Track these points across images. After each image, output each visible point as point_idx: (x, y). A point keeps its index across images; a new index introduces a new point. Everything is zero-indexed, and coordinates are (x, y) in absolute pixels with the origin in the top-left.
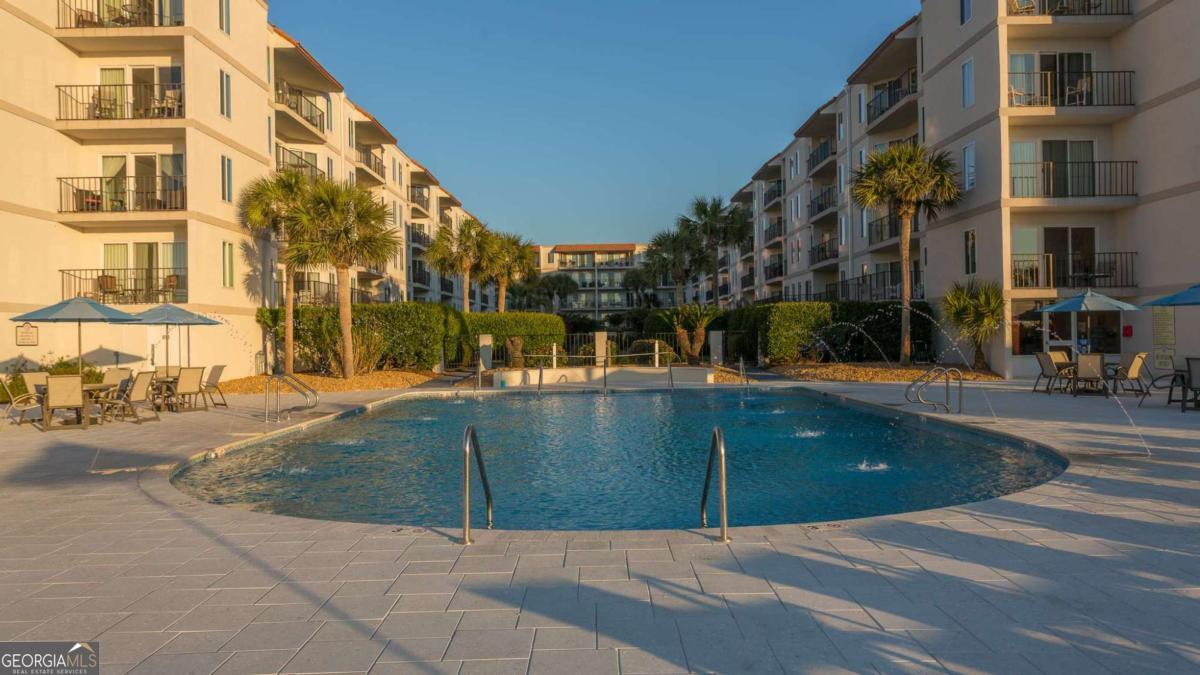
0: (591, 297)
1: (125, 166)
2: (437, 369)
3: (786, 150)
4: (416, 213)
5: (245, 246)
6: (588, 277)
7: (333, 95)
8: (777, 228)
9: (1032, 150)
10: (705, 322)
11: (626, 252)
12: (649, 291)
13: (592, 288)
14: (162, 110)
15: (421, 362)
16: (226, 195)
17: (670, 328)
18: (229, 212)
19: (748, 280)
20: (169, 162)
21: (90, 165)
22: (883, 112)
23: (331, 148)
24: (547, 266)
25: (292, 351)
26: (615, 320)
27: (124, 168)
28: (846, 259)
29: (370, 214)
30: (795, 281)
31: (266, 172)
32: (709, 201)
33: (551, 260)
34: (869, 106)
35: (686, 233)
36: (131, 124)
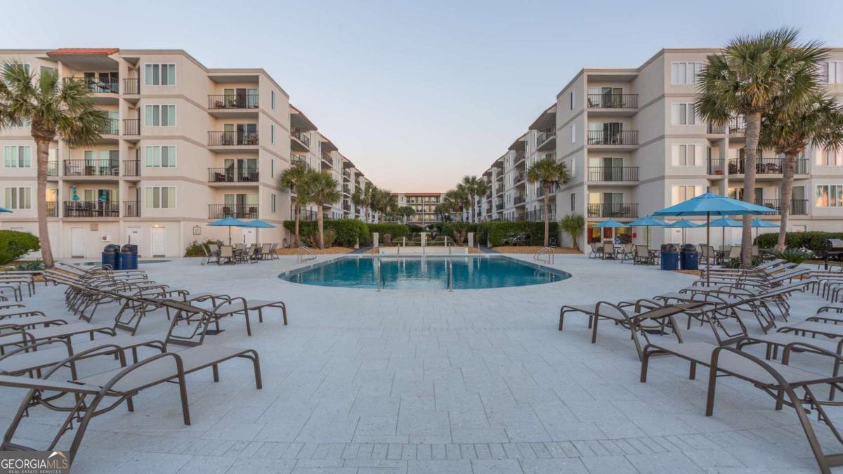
0: (421, 217)
1: (233, 163)
3: (506, 154)
4: (345, 180)
6: (420, 208)
8: (501, 189)
11: (436, 197)
12: (447, 214)
13: (420, 213)
14: (248, 142)
15: (350, 244)
16: (273, 175)
17: (452, 231)
18: (274, 183)
19: (489, 211)
20: (250, 162)
21: (219, 164)
22: (543, 142)
23: (312, 154)
24: (402, 203)
25: (298, 237)
26: (431, 227)
27: (233, 165)
28: (528, 203)
29: (330, 184)
30: (508, 211)
31: (288, 166)
32: (471, 178)
33: (403, 201)
34: (538, 139)
35: (461, 191)
36: (236, 147)
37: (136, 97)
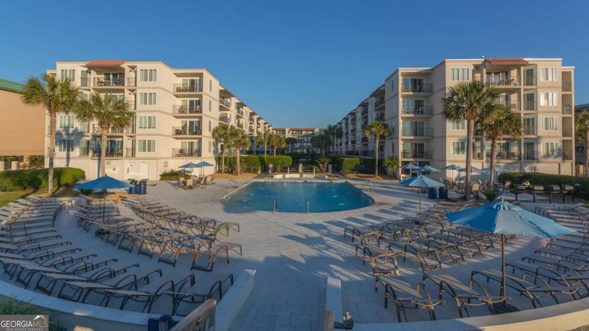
0: (301, 144)
1: (186, 124)
2: (259, 172)
3: (356, 109)
4: (251, 123)
5: (213, 143)
6: (300, 138)
7: (232, 98)
8: (354, 130)
9: (408, 124)
10: (327, 163)
11: (312, 131)
13: (302, 141)
14: (196, 111)
15: (255, 171)
16: (210, 131)
17: (318, 164)
18: (210, 134)
19: (347, 143)
20: (197, 123)
21: (178, 124)
22: (378, 106)
23: (231, 111)
24: (288, 135)
25: (224, 167)
30: (358, 146)
33: (289, 132)
34: (375, 103)
36: (189, 115)
37: (135, 88)
